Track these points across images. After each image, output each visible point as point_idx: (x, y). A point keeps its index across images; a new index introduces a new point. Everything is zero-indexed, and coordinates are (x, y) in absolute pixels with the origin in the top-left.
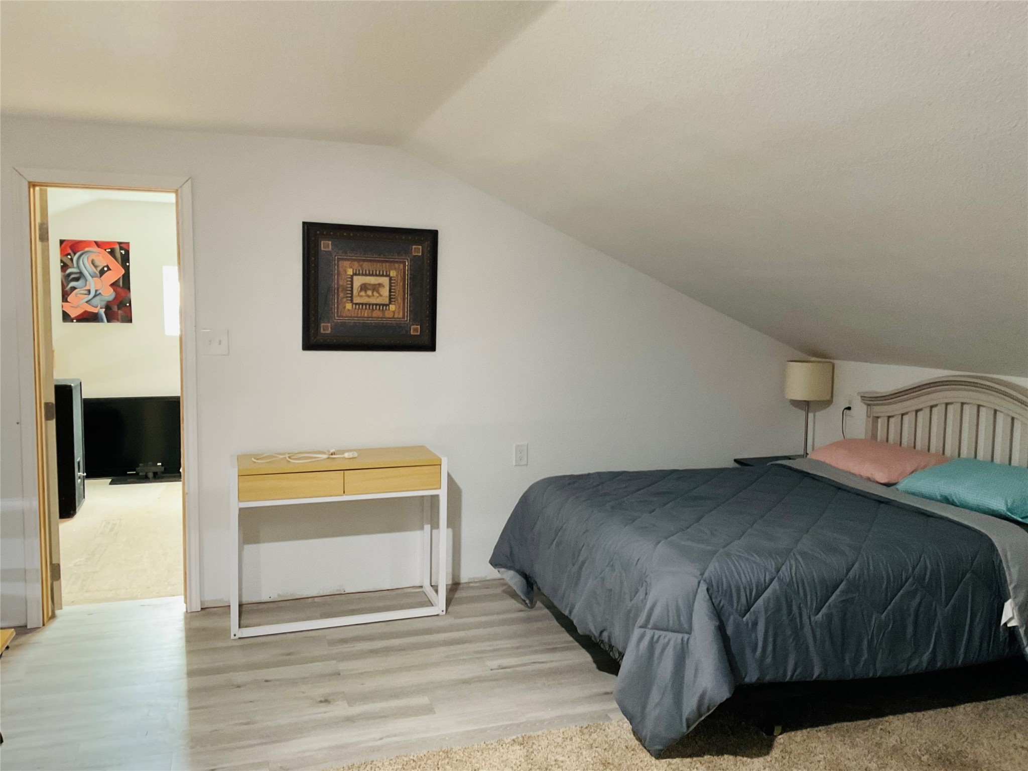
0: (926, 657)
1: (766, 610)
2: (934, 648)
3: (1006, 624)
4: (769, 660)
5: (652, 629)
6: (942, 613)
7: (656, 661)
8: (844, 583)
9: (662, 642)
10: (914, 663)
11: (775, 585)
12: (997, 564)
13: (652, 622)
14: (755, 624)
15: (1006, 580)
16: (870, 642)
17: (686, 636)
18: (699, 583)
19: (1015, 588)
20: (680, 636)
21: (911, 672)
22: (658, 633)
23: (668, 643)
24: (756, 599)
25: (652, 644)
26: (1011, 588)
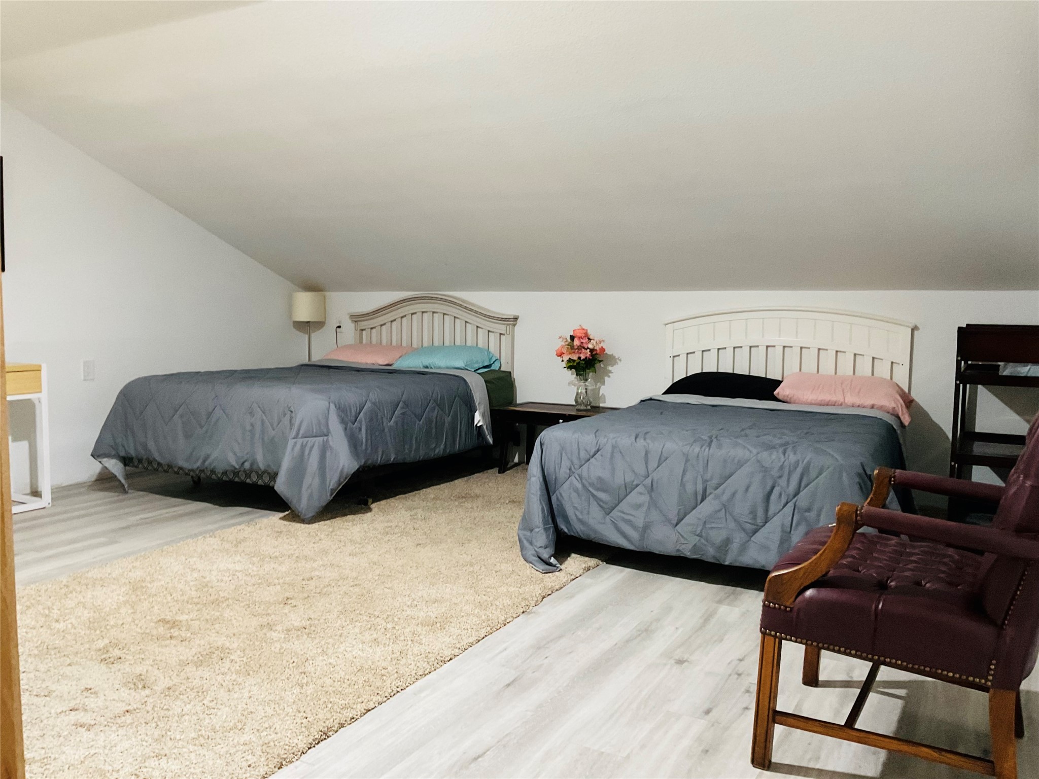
0: (442, 447)
1: (365, 419)
2: (445, 442)
3: (477, 425)
4: (369, 451)
5: (302, 437)
6: (448, 419)
7: (306, 457)
8: (401, 403)
9: (309, 445)
10: (437, 451)
11: (368, 405)
12: (469, 391)
13: (301, 432)
14: (360, 429)
15: (474, 400)
16: (416, 439)
17: (325, 438)
18: (329, 403)
19: (479, 404)
20: (321, 439)
21: (436, 457)
22: (306, 439)
23: (314, 445)
24: (360, 413)
25: (303, 447)
26: (477, 404)
